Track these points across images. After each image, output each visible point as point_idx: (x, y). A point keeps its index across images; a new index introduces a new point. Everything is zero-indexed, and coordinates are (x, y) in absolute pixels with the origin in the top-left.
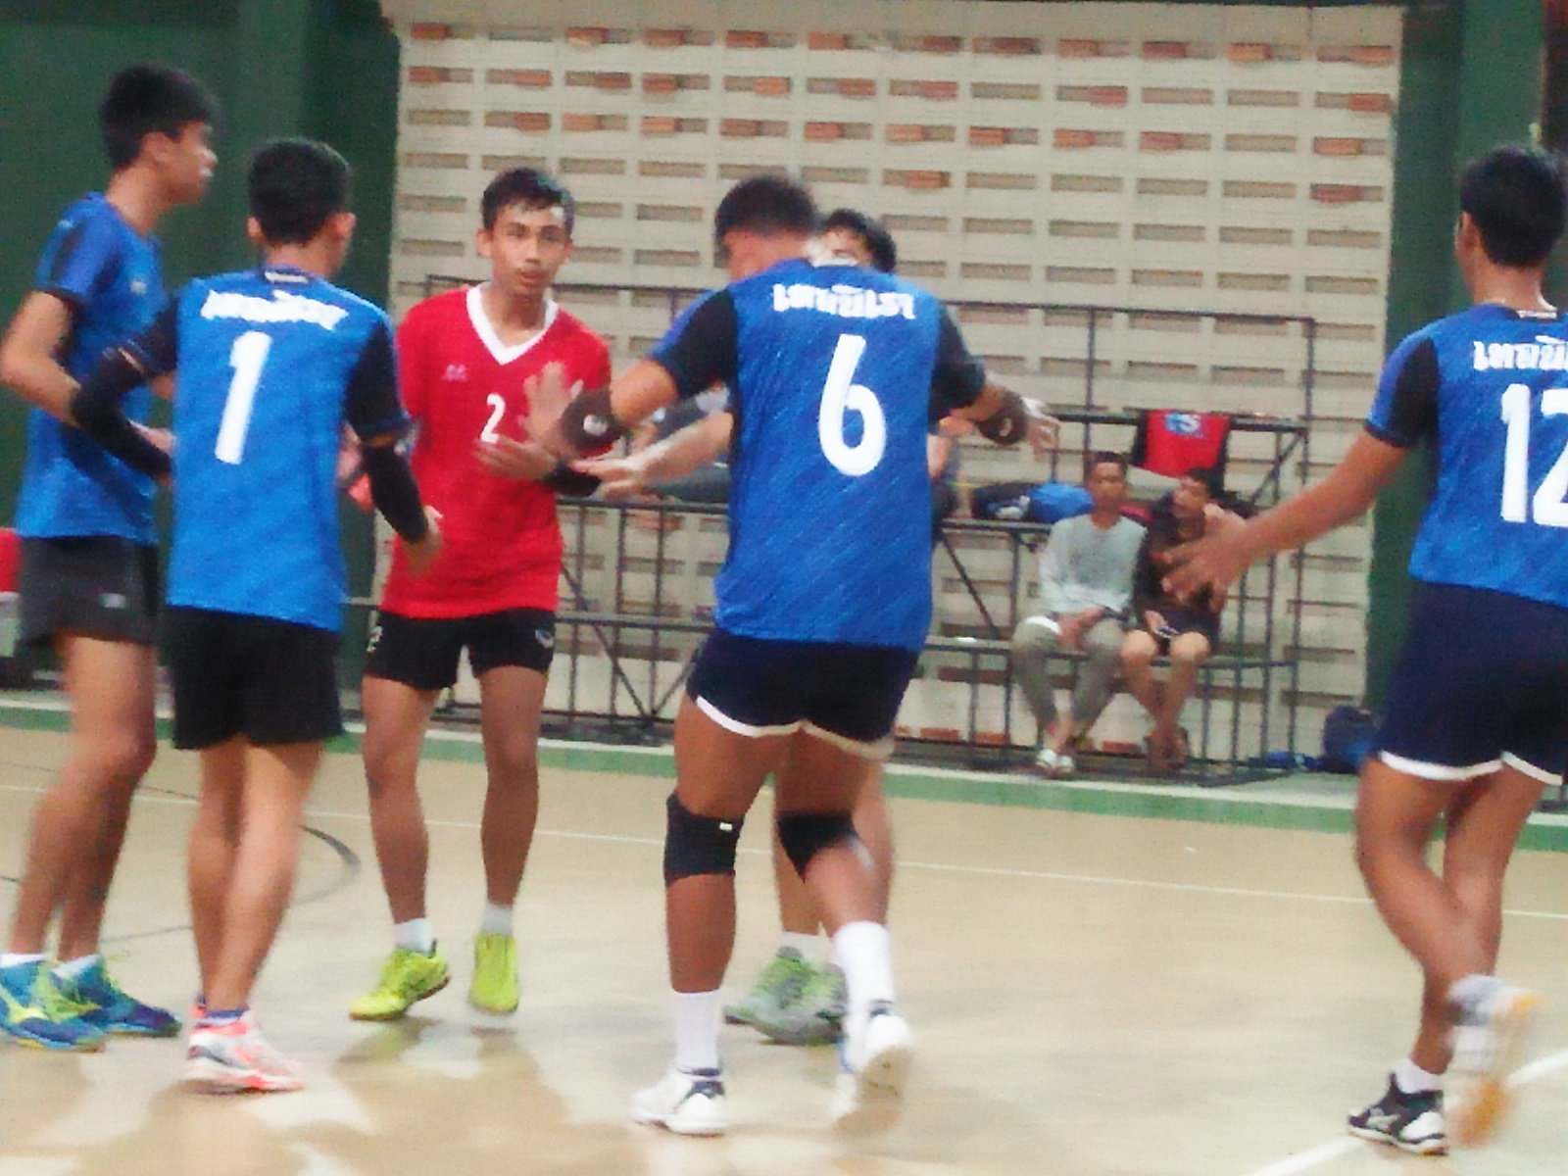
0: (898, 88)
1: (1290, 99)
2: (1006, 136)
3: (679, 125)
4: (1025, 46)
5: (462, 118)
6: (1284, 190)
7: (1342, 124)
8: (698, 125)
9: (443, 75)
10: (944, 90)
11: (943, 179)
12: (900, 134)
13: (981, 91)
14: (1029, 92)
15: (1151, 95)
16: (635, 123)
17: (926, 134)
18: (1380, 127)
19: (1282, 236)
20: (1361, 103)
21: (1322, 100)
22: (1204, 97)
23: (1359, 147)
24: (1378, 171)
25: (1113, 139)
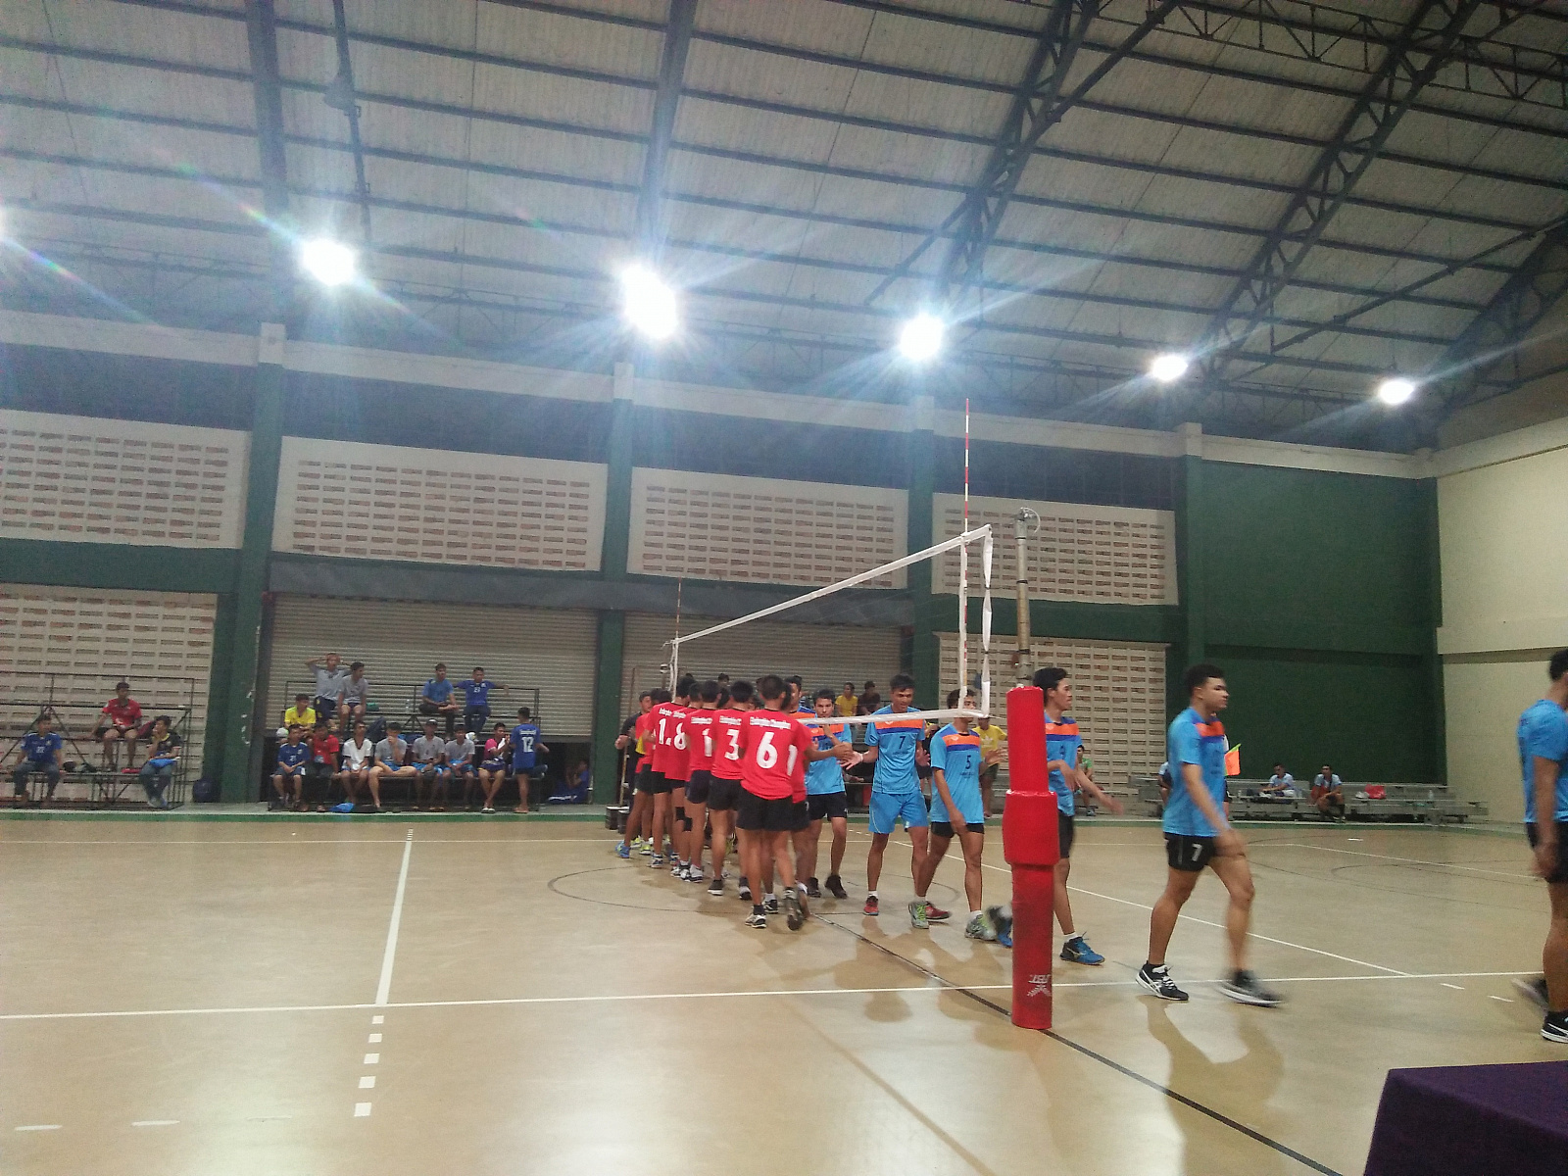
0: (54, 612)
1: (183, 618)
2: (91, 626)
4: (99, 601)
6: (180, 643)
7: (198, 625)
10: (71, 613)
11: (70, 638)
12: (55, 625)
13: (82, 613)
14: (99, 614)
15: (138, 616)
17: (64, 625)
18: (210, 626)
19: (180, 655)
20: (205, 619)
21: (192, 618)
22: (155, 617)
23: (204, 631)
24: (209, 638)
25: (127, 628)
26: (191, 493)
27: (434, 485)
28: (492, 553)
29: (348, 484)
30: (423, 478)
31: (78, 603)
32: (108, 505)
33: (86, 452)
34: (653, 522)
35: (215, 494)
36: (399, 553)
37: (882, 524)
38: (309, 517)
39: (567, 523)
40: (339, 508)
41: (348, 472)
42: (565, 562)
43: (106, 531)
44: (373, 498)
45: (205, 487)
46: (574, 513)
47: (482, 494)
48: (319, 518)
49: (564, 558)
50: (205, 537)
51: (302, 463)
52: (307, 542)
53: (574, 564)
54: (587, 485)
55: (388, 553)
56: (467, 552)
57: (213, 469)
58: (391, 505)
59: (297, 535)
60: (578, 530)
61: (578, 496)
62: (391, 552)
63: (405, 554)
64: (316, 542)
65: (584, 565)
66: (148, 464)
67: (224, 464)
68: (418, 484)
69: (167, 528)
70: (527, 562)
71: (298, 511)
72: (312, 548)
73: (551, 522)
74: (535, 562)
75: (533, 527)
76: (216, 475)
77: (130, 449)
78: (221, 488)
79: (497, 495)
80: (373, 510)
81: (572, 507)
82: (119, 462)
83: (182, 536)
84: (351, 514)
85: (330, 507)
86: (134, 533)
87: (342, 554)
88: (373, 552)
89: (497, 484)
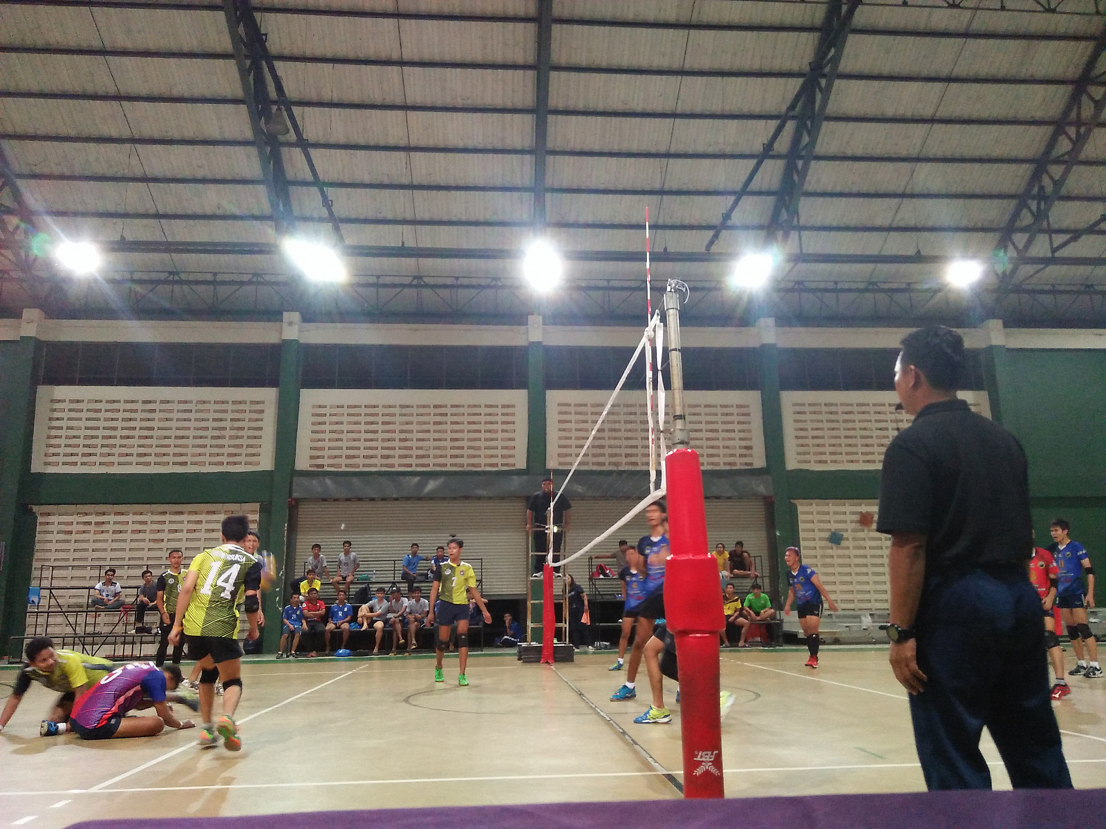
0: (153, 523)
2: (176, 531)
3: (102, 532)
4: (182, 513)
5: (52, 532)
8: (107, 531)
9: (48, 523)
10: (163, 522)
11: (162, 540)
12: (152, 531)
13: (171, 522)
14: (182, 522)
16: (92, 532)
17: (159, 531)
26: (240, 433)
27: (405, 415)
28: (448, 461)
29: (345, 419)
30: (397, 411)
31: (168, 515)
32: (186, 446)
33: (171, 411)
34: (564, 430)
35: (256, 433)
36: (381, 465)
37: (742, 418)
38: (320, 444)
39: (500, 435)
40: (340, 436)
41: (345, 411)
42: (500, 464)
43: (185, 464)
44: (363, 427)
45: (249, 429)
46: (505, 427)
47: (438, 419)
48: (327, 444)
49: (499, 461)
50: (250, 463)
51: (314, 407)
52: (319, 461)
53: (507, 465)
54: (514, 406)
55: (376, 465)
56: (431, 461)
57: (255, 416)
58: (376, 432)
59: (312, 457)
60: (509, 439)
61: (507, 414)
62: (377, 465)
63: (386, 465)
64: (325, 462)
65: (514, 465)
66: (211, 415)
67: (262, 411)
68: (394, 415)
69: (225, 459)
70: (473, 465)
71: (312, 440)
72: (323, 466)
73: (489, 435)
74: (479, 465)
75: (475, 440)
76: (257, 420)
77: (200, 407)
78: (261, 429)
79: (449, 419)
80: (363, 436)
81: (503, 423)
82: (192, 416)
83: (235, 463)
84: (348, 440)
85: (335, 436)
86: (203, 464)
87: (344, 469)
88: (364, 466)
89: (449, 411)
